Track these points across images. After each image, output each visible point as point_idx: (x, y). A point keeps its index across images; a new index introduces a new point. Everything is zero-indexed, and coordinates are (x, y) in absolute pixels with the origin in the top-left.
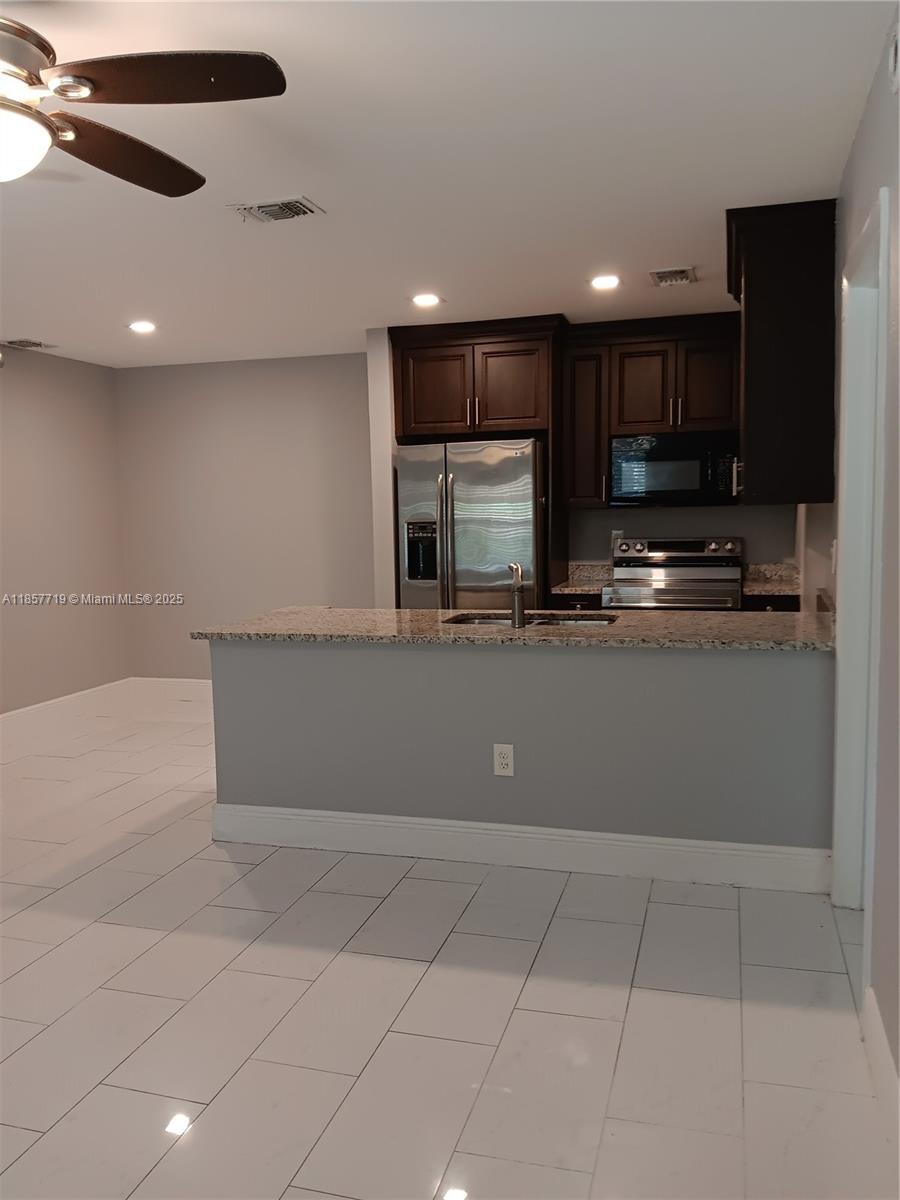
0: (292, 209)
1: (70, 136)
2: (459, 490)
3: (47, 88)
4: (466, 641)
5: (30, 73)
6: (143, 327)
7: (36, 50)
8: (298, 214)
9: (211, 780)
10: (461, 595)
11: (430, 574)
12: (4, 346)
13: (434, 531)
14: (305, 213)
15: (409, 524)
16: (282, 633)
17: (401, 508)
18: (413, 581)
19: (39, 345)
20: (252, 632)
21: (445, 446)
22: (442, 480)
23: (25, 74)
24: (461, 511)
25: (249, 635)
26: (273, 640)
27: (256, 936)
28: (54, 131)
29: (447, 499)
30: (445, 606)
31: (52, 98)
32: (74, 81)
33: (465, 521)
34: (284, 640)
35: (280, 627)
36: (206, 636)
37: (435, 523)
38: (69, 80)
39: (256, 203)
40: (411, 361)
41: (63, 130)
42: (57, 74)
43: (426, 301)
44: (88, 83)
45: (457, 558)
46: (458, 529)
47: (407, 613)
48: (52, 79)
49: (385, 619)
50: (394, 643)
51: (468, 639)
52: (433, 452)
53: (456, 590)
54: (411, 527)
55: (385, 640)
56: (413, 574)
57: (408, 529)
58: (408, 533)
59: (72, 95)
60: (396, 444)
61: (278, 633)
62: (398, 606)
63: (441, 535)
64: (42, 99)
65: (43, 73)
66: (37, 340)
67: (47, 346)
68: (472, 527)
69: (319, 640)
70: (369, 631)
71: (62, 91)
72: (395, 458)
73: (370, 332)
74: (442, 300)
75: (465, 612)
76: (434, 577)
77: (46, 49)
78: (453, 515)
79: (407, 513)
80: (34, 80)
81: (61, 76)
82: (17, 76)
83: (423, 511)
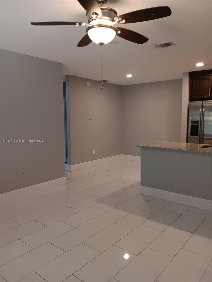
0: (167, 45)
1: (119, 32)
2: (206, 113)
3: (115, 22)
4: (207, 153)
5: (112, 19)
6: (129, 76)
7: (113, 14)
8: (169, 46)
9: (139, 180)
10: (205, 140)
11: (196, 134)
12: (100, 82)
13: (198, 123)
14: (171, 45)
15: (191, 121)
16: (158, 147)
17: (190, 118)
18: (191, 136)
19: (107, 81)
20: (151, 146)
21: (203, 102)
22: (201, 110)
23: (111, 19)
24: (206, 118)
25: (150, 147)
26: (155, 149)
27: (149, 218)
28: (116, 31)
29: (202, 115)
30: (200, 143)
31: (116, 24)
32: (122, 19)
33: (207, 121)
34: (158, 149)
35: (157, 145)
36: (140, 147)
37: (198, 121)
38: (120, 19)
39: (159, 44)
40: (194, 80)
41: (118, 31)
42: (118, 18)
43: (200, 65)
44: (124, 19)
45: (204, 131)
46: (205, 123)
47: (189, 144)
48: (117, 20)
49: (183, 145)
50: (187, 152)
51: (208, 152)
52: (200, 103)
53: (203, 139)
54: (192, 122)
55: (184, 151)
56: (192, 134)
57: (191, 123)
58: (191, 124)
59: (121, 22)
60: (189, 101)
61: (157, 147)
62: (187, 142)
63: (200, 124)
64: (114, 24)
65: (115, 19)
66: (107, 80)
67: (109, 81)
68: (209, 123)
69: (167, 149)
70: (180, 148)
71: (119, 22)
72: (189, 105)
73: (184, 74)
74: (205, 64)
75: (207, 145)
76: (197, 135)
77: (116, 13)
78: (204, 119)
79: (191, 119)
80: (113, 20)
81: (119, 18)
82: (109, 20)
83: (196, 118)
